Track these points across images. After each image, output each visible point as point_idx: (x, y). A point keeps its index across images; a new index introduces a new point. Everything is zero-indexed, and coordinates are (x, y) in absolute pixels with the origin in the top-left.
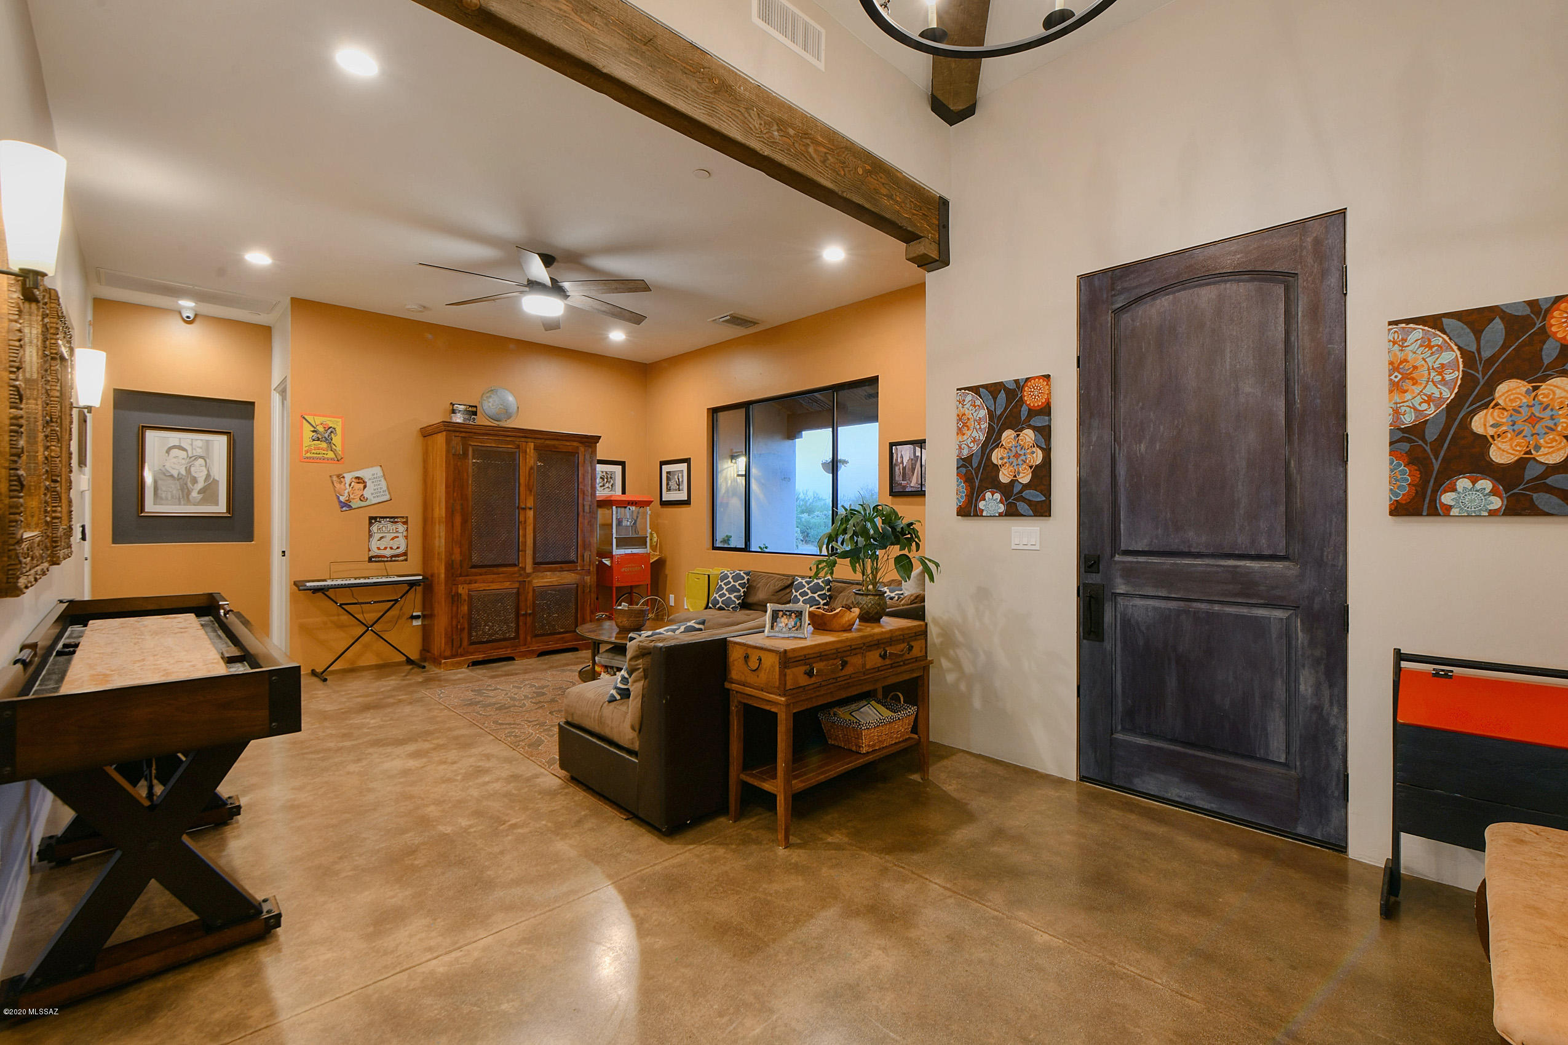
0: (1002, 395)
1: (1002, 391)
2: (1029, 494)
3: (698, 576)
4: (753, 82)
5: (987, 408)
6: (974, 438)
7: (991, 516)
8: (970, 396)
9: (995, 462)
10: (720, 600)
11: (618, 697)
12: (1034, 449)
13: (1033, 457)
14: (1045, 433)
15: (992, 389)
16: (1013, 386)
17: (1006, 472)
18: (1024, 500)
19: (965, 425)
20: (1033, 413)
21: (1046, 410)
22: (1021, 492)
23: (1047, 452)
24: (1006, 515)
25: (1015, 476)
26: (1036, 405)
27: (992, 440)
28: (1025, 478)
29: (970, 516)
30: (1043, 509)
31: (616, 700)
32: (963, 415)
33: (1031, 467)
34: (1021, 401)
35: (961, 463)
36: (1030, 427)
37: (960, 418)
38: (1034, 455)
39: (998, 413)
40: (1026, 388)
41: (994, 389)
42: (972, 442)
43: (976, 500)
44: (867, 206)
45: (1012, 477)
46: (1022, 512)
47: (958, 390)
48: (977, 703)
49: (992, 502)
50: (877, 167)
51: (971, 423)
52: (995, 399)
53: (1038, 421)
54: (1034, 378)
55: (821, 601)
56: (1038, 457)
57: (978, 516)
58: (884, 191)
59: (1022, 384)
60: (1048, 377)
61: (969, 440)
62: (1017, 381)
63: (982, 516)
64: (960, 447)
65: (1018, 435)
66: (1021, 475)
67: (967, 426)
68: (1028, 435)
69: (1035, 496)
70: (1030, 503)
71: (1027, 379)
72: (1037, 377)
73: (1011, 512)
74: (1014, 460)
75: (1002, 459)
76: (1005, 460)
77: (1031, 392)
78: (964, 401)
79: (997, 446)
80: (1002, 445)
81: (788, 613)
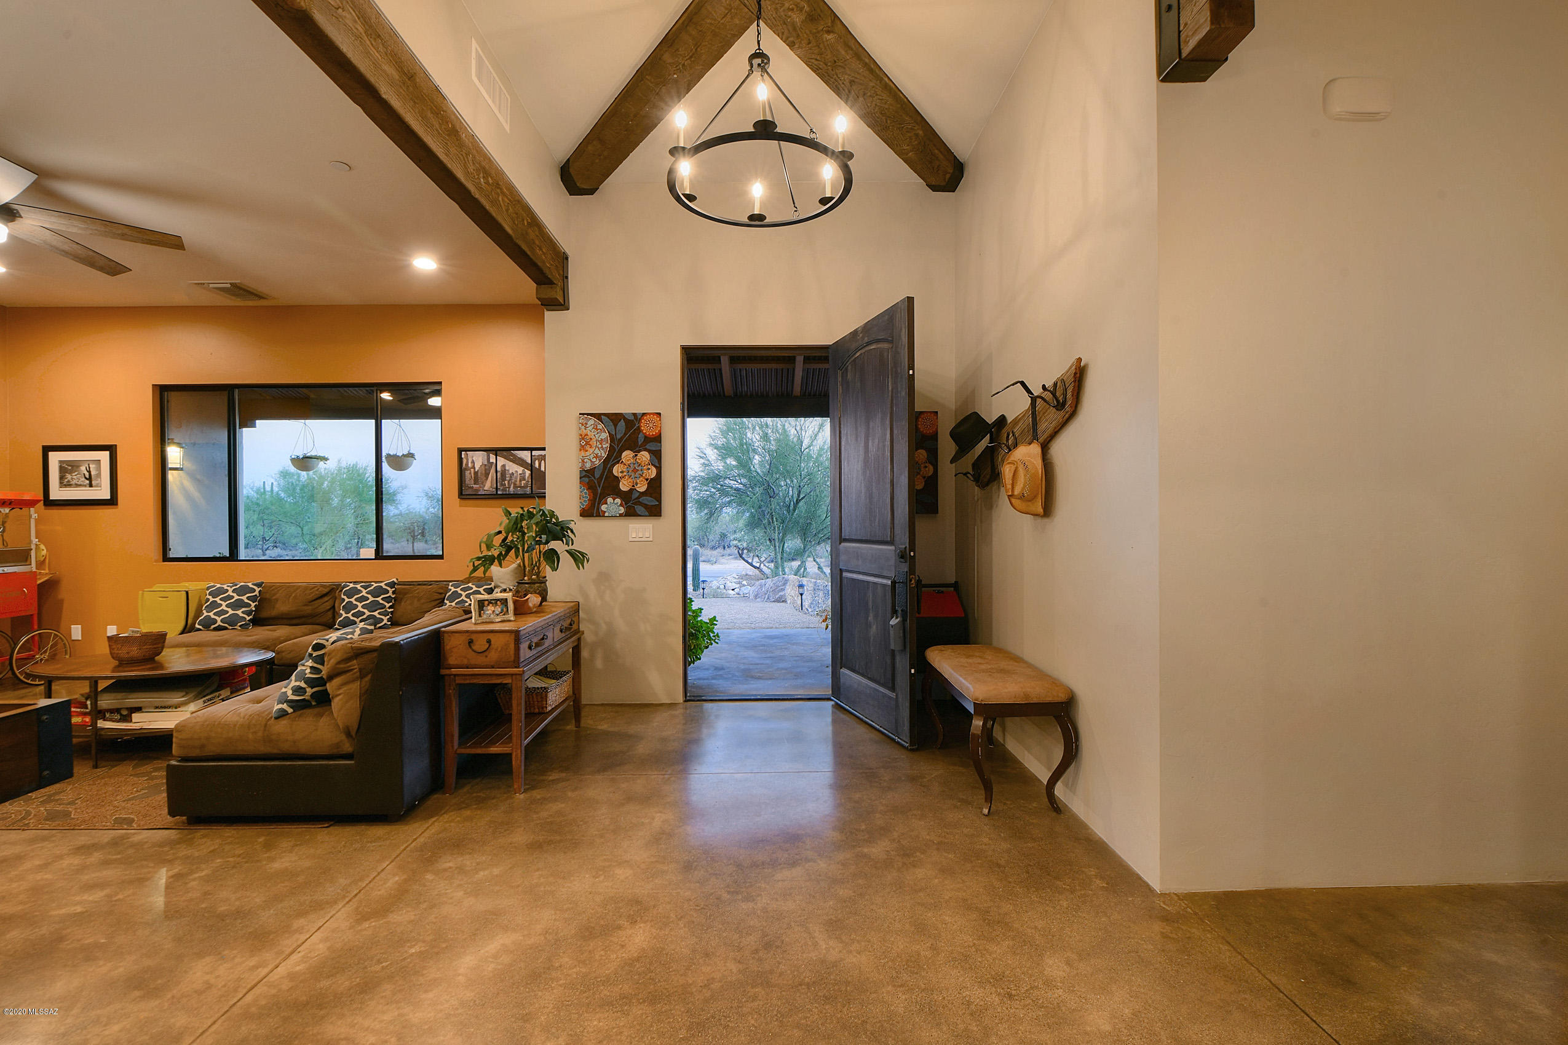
0: (622, 423)
1: (622, 420)
2: (646, 500)
3: (164, 594)
4: (470, 131)
5: (609, 432)
6: (596, 455)
7: (612, 516)
8: (592, 421)
9: (616, 474)
10: (219, 619)
11: (290, 710)
12: (649, 467)
13: (649, 473)
14: (657, 455)
15: (613, 417)
16: (632, 418)
17: (625, 483)
18: (641, 504)
19: (588, 443)
20: (648, 439)
21: (658, 439)
22: (638, 498)
23: (659, 469)
24: (625, 516)
25: (633, 486)
26: (651, 434)
27: (614, 456)
28: (642, 488)
29: (593, 516)
30: (655, 511)
31: (288, 714)
32: (585, 435)
33: (647, 480)
34: (639, 429)
35: (584, 473)
36: (646, 450)
37: (582, 437)
38: (650, 471)
39: (619, 437)
40: (643, 421)
41: (614, 418)
42: (595, 457)
43: (599, 504)
44: (529, 253)
45: (631, 487)
46: (639, 513)
47: (580, 414)
48: (599, 664)
49: (612, 505)
50: (535, 222)
51: (592, 443)
52: (615, 426)
53: (652, 446)
54: (650, 414)
55: (386, 604)
56: (653, 473)
57: (600, 516)
58: (537, 242)
59: (639, 417)
60: (659, 414)
61: (592, 456)
62: (635, 415)
63: (604, 516)
64: (583, 461)
65: (636, 455)
66: (639, 485)
67: (590, 445)
68: (644, 456)
69: (649, 501)
70: (646, 506)
71: (644, 414)
72: (651, 414)
73: (630, 513)
74: (633, 474)
75: (622, 472)
76: (625, 474)
77: (647, 424)
78: (586, 424)
79: (618, 462)
80: (622, 462)
81: (493, 602)
